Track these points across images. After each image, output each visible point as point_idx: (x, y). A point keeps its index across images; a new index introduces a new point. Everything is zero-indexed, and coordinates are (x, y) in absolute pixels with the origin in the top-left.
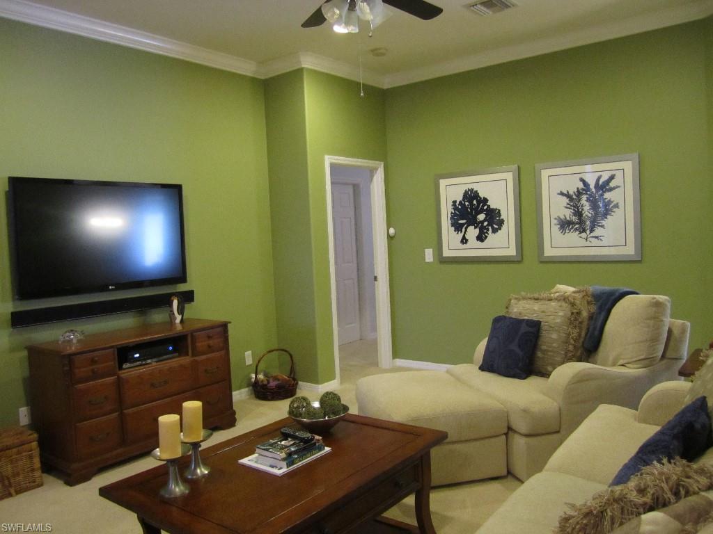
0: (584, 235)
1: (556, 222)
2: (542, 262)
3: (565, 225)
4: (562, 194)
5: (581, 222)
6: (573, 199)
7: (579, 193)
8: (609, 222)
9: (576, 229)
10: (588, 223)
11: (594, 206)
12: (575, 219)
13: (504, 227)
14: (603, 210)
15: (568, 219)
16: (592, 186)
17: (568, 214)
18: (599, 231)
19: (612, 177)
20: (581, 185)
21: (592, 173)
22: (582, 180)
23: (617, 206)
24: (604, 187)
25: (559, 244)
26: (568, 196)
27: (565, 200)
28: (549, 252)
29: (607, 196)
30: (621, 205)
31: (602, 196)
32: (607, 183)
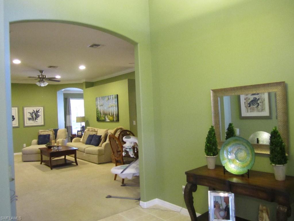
0: (34, 121)
2: (24, 127)
3: (29, 119)
4: (29, 113)
5: (33, 118)
6: (31, 114)
7: (33, 113)
8: (39, 118)
9: (32, 120)
10: (35, 119)
11: (36, 115)
12: (32, 118)
13: (15, 120)
14: (37, 116)
16: (35, 111)
17: (30, 117)
18: (37, 120)
19: (39, 110)
20: (33, 111)
21: (35, 109)
22: (33, 110)
23: (40, 115)
24: (38, 112)
25: (28, 123)
26: (31, 113)
27: (30, 114)
28: (26, 125)
29: (38, 113)
30: (41, 115)
31: (37, 113)
32: (38, 111)
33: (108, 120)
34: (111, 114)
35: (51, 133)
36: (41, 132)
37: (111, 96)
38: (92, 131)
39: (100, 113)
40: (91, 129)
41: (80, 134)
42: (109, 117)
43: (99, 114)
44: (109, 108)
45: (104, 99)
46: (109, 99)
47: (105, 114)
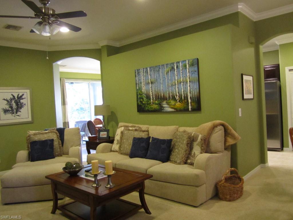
0: (13, 115)
1: (2, 110)
3: (6, 111)
4: (4, 99)
5: (12, 110)
6: (9, 102)
7: (11, 100)
8: (22, 110)
9: (11, 113)
10: (15, 110)
11: (17, 104)
12: (10, 109)
14: (19, 106)
15: (7, 109)
16: (16, 97)
17: (7, 107)
18: (19, 113)
19: (23, 95)
20: (12, 97)
21: (16, 92)
22: (12, 95)
23: (25, 104)
24: (20, 98)
25: (3, 119)
26: (7, 100)
27: (6, 102)
29: (21, 101)
31: (19, 101)
32: (21, 96)
33: (170, 110)
34: (177, 98)
35: (54, 136)
36: (35, 134)
37: (178, 62)
38: (136, 130)
39: (148, 97)
40: (132, 127)
41: (106, 136)
42: (173, 102)
43: (143, 99)
44: (172, 85)
45: (159, 71)
46: (173, 68)
47: (161, 99)
